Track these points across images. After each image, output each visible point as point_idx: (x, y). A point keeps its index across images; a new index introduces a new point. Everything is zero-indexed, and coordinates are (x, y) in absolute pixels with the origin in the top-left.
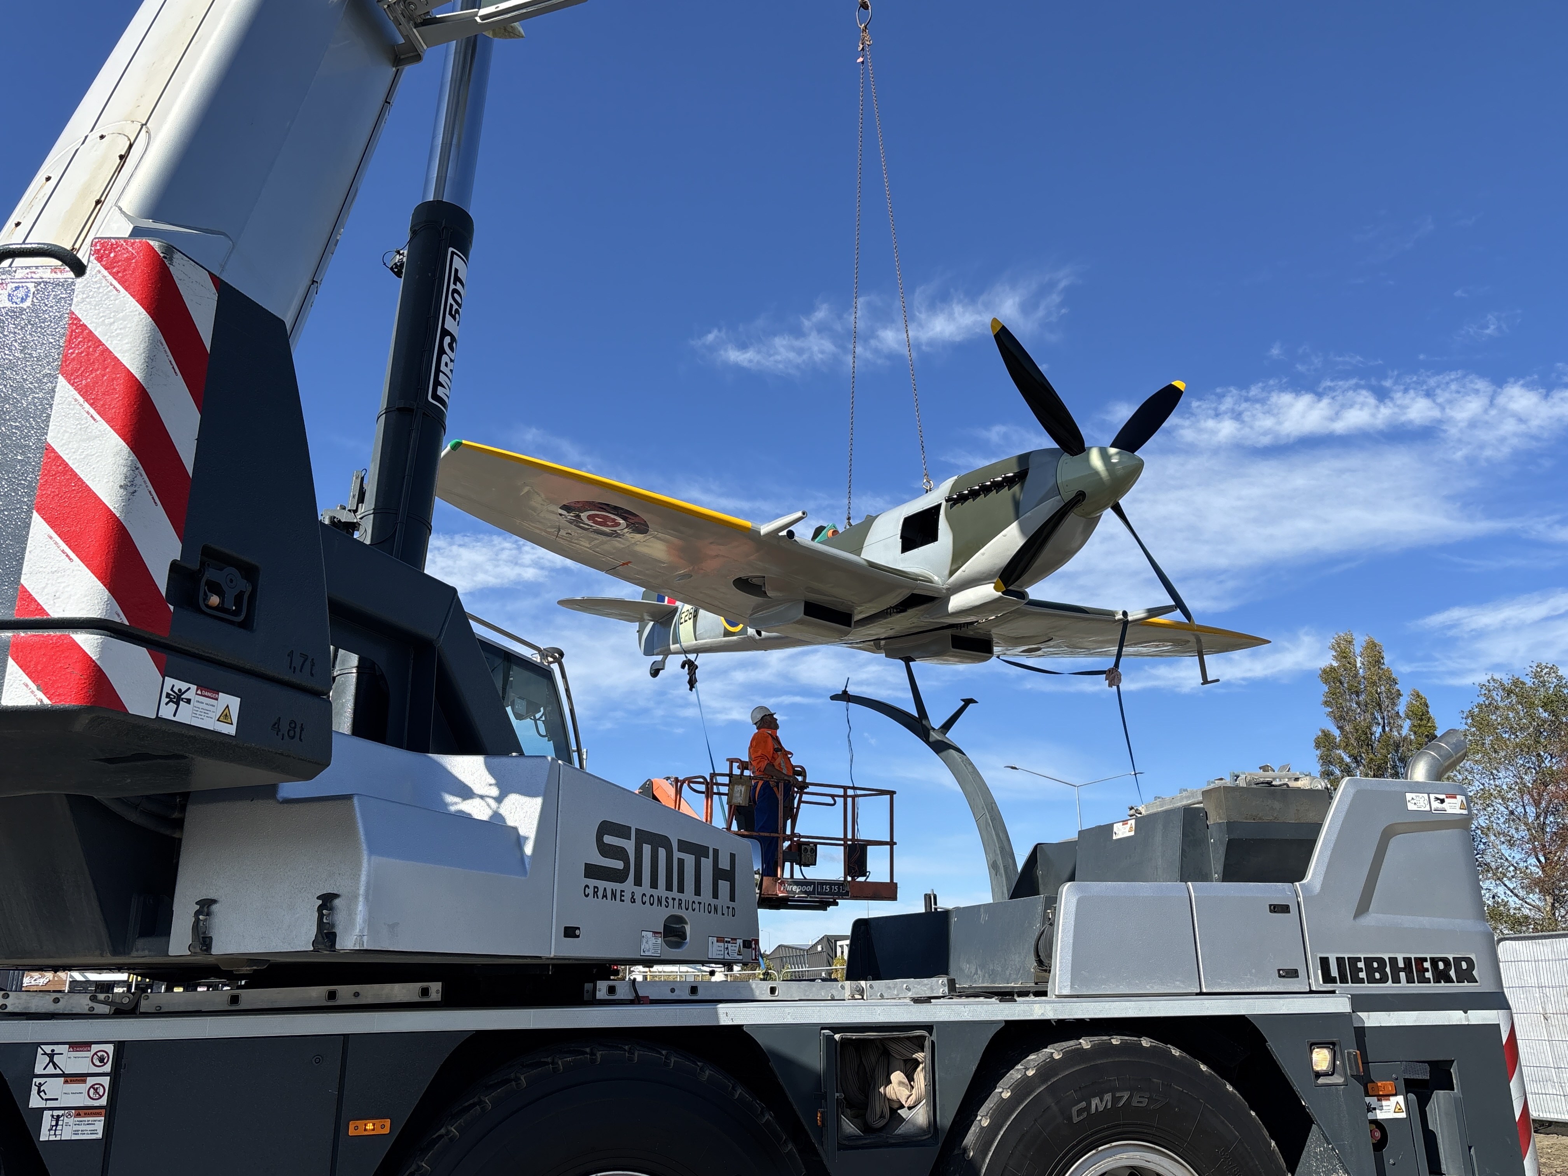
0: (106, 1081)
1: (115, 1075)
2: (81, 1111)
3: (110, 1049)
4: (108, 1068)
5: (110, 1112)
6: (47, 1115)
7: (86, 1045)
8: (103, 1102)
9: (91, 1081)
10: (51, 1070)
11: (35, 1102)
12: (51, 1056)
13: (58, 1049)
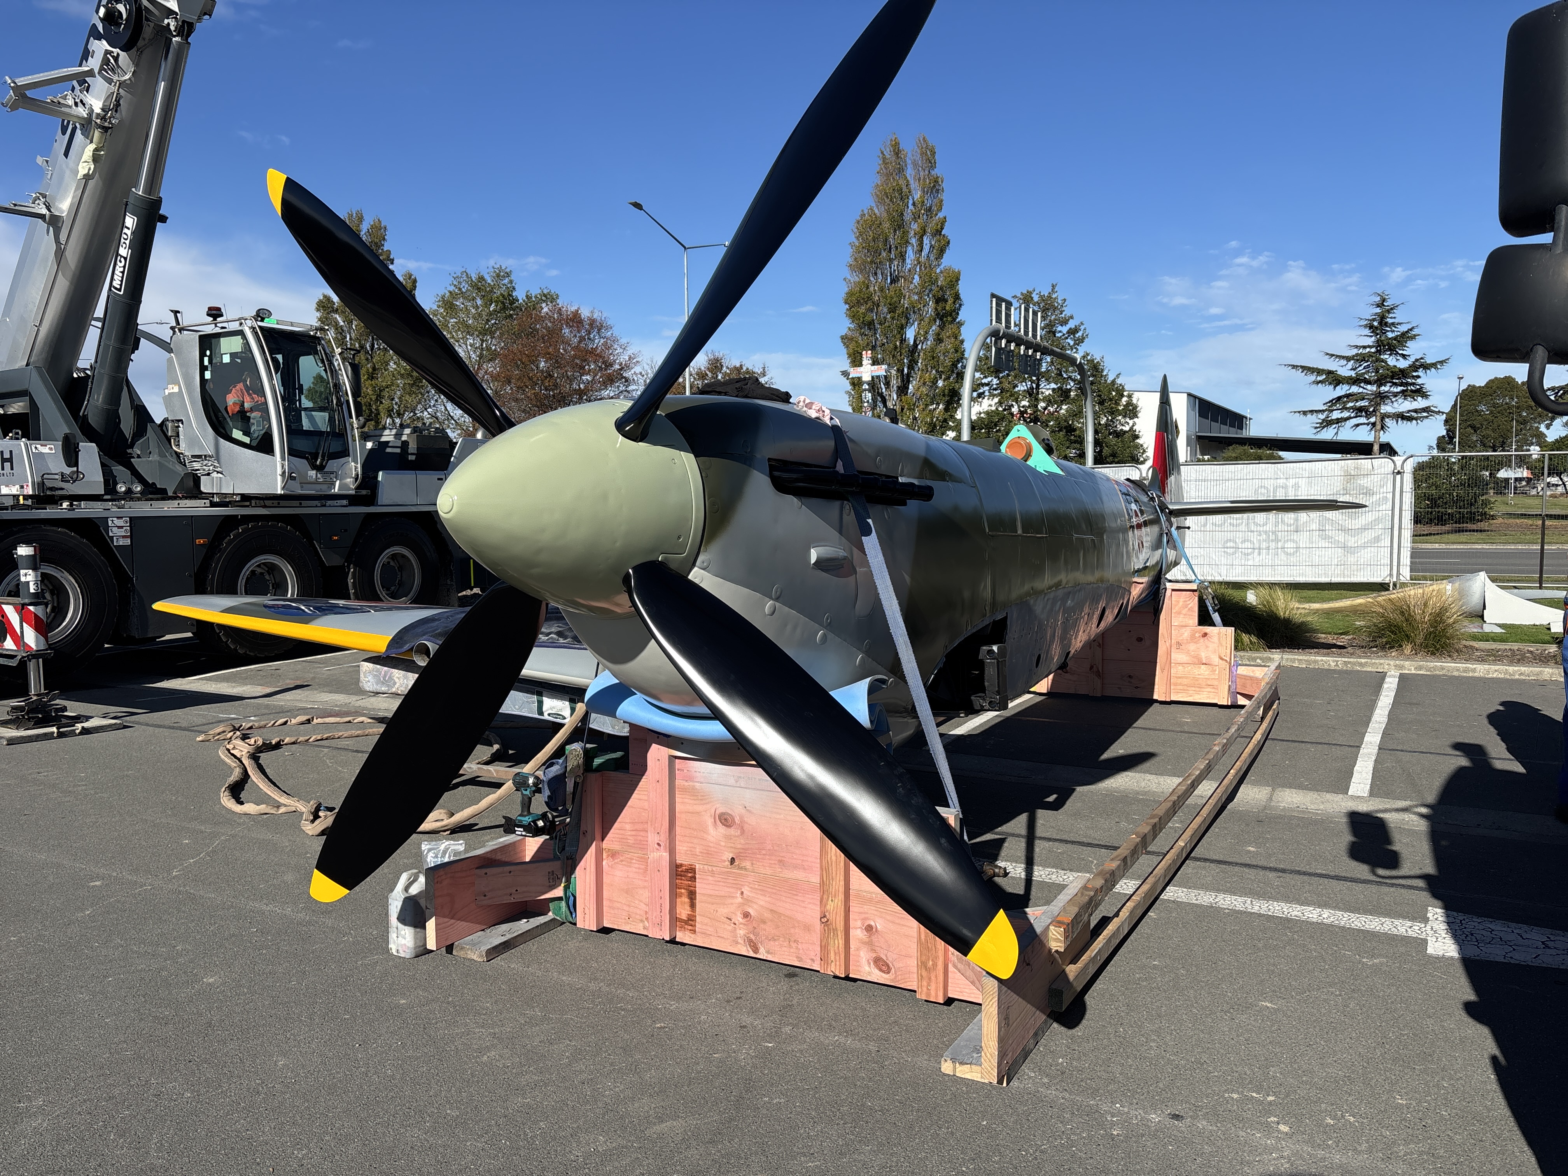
0: (129, 528)
1: (130, 526)
2: (124, 537)
3: (128, 519)
4: (128, 524)
5: (131, 537)
6: (115, 538)
7: (122, 518)
8: (129, 534)
9: (125, 528)
10: (113, 525)
11: (111, 534)
12: (112, 521)
13: (114, 519)
